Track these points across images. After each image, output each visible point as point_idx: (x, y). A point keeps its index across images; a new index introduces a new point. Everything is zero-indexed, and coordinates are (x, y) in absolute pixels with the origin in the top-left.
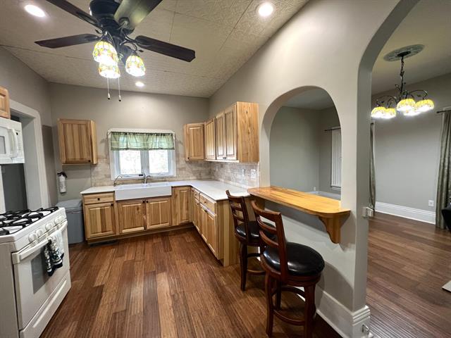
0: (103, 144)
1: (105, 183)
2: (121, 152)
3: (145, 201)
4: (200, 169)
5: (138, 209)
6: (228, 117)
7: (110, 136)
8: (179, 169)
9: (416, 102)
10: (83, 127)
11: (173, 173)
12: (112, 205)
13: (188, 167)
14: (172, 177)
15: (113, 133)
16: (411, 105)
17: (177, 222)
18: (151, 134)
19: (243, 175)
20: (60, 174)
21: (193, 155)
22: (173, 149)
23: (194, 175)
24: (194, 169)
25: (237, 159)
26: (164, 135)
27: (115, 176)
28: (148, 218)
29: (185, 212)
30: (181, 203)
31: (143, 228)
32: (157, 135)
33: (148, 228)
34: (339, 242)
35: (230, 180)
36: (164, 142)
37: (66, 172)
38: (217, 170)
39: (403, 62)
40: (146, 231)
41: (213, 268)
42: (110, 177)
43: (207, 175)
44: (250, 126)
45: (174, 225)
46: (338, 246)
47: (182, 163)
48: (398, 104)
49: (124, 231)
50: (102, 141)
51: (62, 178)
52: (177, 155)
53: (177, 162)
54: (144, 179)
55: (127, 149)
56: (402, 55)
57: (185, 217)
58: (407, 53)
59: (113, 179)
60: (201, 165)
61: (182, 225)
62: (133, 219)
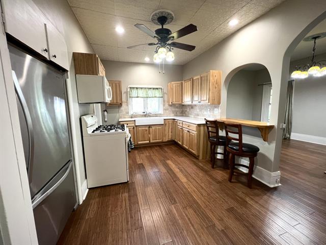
0: (125, 95)
1: (126, 117)
2: (133, 99)
3: (150, 126)
4: (177, 109)
5: (146, 131)
6: (203, 79)
7: (128, 90)
8: (165, 110)
9: (321, 68)
10: (118, 85)
11: (161, 112)
12: (134, 128)
13: (170, 108)
14: (161, 114)
15: (130, 88)
16: (317, 70)
17: (166, 139)
18: (150, 88)
19: (209, 112)
20: (104, 111)
21: (174, 100)
22: (162, 97)
23: (173, 113)
24: (173, 110)
25: (209, 102)
26: (157, 89)
27: (131, 113)
28: (151, 136)
29: (170, 134)
30: (169, 129)
31: (148, 142)
32: (154, 89)
33: (151, 142)
34: (267, 141)
35: (198, 115)
36: (158, 93)
37: (107, 110)
38: (188, 110)
39: (315, 42)
40: (150, 143)
41: (194, 160)
42: (128, 113)
43: (180, 113)
44: (217, 83)
45: (164, 141)
46: (266, 142)
47: (167, 105)
48: (309, 70)
49: (139, 142)
50: (125, 93)
51: (106, 113)
52: (164, 101)
53: (164, 105)
54: (146, 115)
55: (138, 97)
56: (315, 38)
57: (170, 137)
58: (318, 37)
59: (130, 114)
60: (177, 107)
61: (168, 141)
62: (144, 136)
